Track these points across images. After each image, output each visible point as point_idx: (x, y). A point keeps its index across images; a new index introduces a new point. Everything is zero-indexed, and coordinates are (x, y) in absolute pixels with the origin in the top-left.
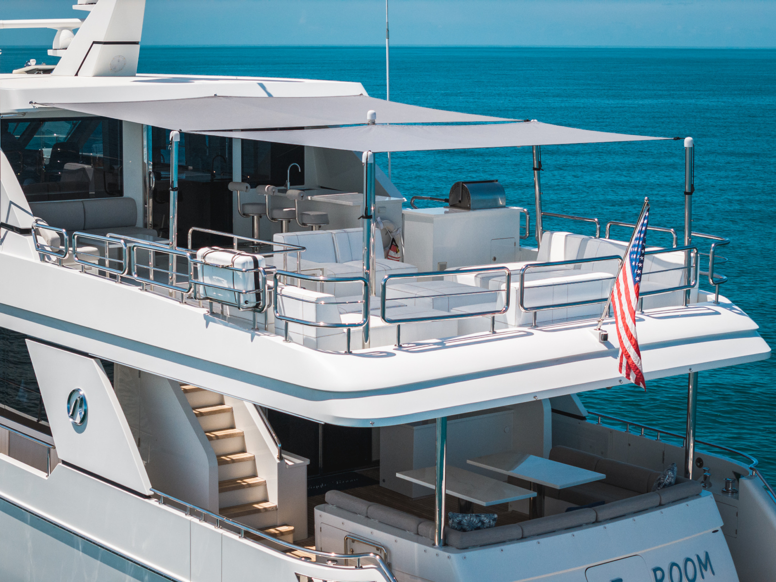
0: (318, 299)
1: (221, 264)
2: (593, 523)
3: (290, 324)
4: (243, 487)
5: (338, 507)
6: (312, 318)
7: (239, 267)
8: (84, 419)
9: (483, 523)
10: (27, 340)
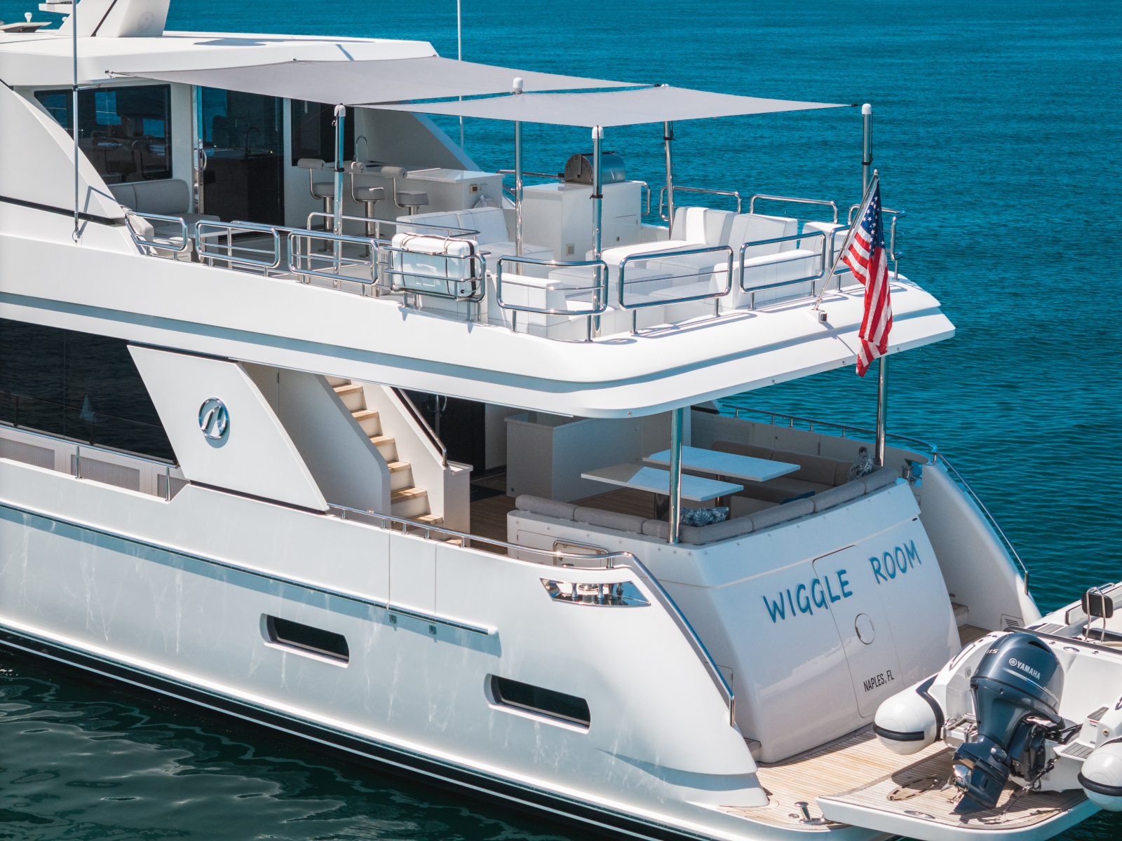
0: (549, 285)
1: (431, 251)
2: (811, 514)
3: (518, 312)
4: (407, 498)
5: (532, 512)
6: (541, 305)
7: (456, 254)
8: (224, 432)
9: (714, 516)
10: (128, 346)
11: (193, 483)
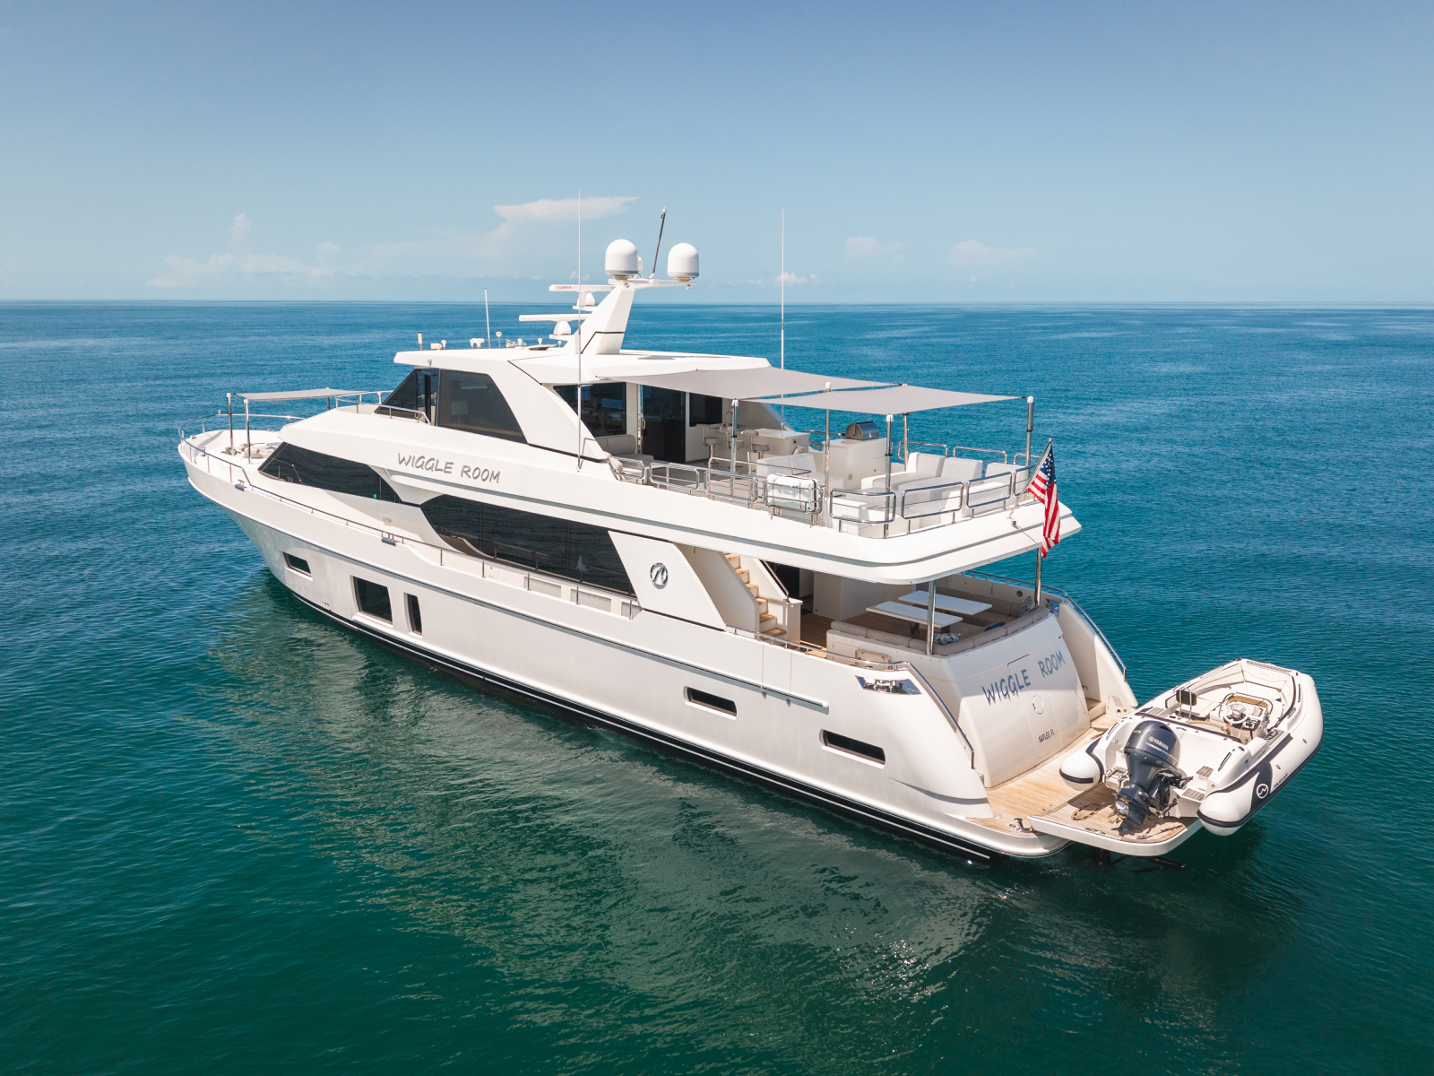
0: (860, 506)
1: (792, 485)
2: (1004, 636)
3: (842, 521)
4: (767, 619)
5: (842, 632)
6: (857, 517)
7: (805, 487)
8: (665, 582)
9: (952, 639)
10: (609, 532)
11: (646, 610)
